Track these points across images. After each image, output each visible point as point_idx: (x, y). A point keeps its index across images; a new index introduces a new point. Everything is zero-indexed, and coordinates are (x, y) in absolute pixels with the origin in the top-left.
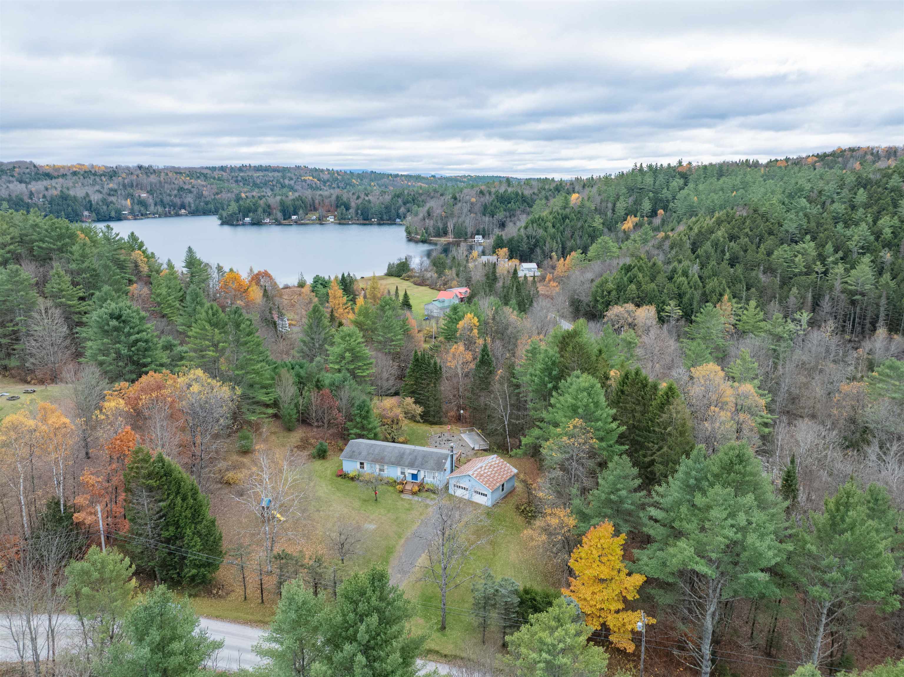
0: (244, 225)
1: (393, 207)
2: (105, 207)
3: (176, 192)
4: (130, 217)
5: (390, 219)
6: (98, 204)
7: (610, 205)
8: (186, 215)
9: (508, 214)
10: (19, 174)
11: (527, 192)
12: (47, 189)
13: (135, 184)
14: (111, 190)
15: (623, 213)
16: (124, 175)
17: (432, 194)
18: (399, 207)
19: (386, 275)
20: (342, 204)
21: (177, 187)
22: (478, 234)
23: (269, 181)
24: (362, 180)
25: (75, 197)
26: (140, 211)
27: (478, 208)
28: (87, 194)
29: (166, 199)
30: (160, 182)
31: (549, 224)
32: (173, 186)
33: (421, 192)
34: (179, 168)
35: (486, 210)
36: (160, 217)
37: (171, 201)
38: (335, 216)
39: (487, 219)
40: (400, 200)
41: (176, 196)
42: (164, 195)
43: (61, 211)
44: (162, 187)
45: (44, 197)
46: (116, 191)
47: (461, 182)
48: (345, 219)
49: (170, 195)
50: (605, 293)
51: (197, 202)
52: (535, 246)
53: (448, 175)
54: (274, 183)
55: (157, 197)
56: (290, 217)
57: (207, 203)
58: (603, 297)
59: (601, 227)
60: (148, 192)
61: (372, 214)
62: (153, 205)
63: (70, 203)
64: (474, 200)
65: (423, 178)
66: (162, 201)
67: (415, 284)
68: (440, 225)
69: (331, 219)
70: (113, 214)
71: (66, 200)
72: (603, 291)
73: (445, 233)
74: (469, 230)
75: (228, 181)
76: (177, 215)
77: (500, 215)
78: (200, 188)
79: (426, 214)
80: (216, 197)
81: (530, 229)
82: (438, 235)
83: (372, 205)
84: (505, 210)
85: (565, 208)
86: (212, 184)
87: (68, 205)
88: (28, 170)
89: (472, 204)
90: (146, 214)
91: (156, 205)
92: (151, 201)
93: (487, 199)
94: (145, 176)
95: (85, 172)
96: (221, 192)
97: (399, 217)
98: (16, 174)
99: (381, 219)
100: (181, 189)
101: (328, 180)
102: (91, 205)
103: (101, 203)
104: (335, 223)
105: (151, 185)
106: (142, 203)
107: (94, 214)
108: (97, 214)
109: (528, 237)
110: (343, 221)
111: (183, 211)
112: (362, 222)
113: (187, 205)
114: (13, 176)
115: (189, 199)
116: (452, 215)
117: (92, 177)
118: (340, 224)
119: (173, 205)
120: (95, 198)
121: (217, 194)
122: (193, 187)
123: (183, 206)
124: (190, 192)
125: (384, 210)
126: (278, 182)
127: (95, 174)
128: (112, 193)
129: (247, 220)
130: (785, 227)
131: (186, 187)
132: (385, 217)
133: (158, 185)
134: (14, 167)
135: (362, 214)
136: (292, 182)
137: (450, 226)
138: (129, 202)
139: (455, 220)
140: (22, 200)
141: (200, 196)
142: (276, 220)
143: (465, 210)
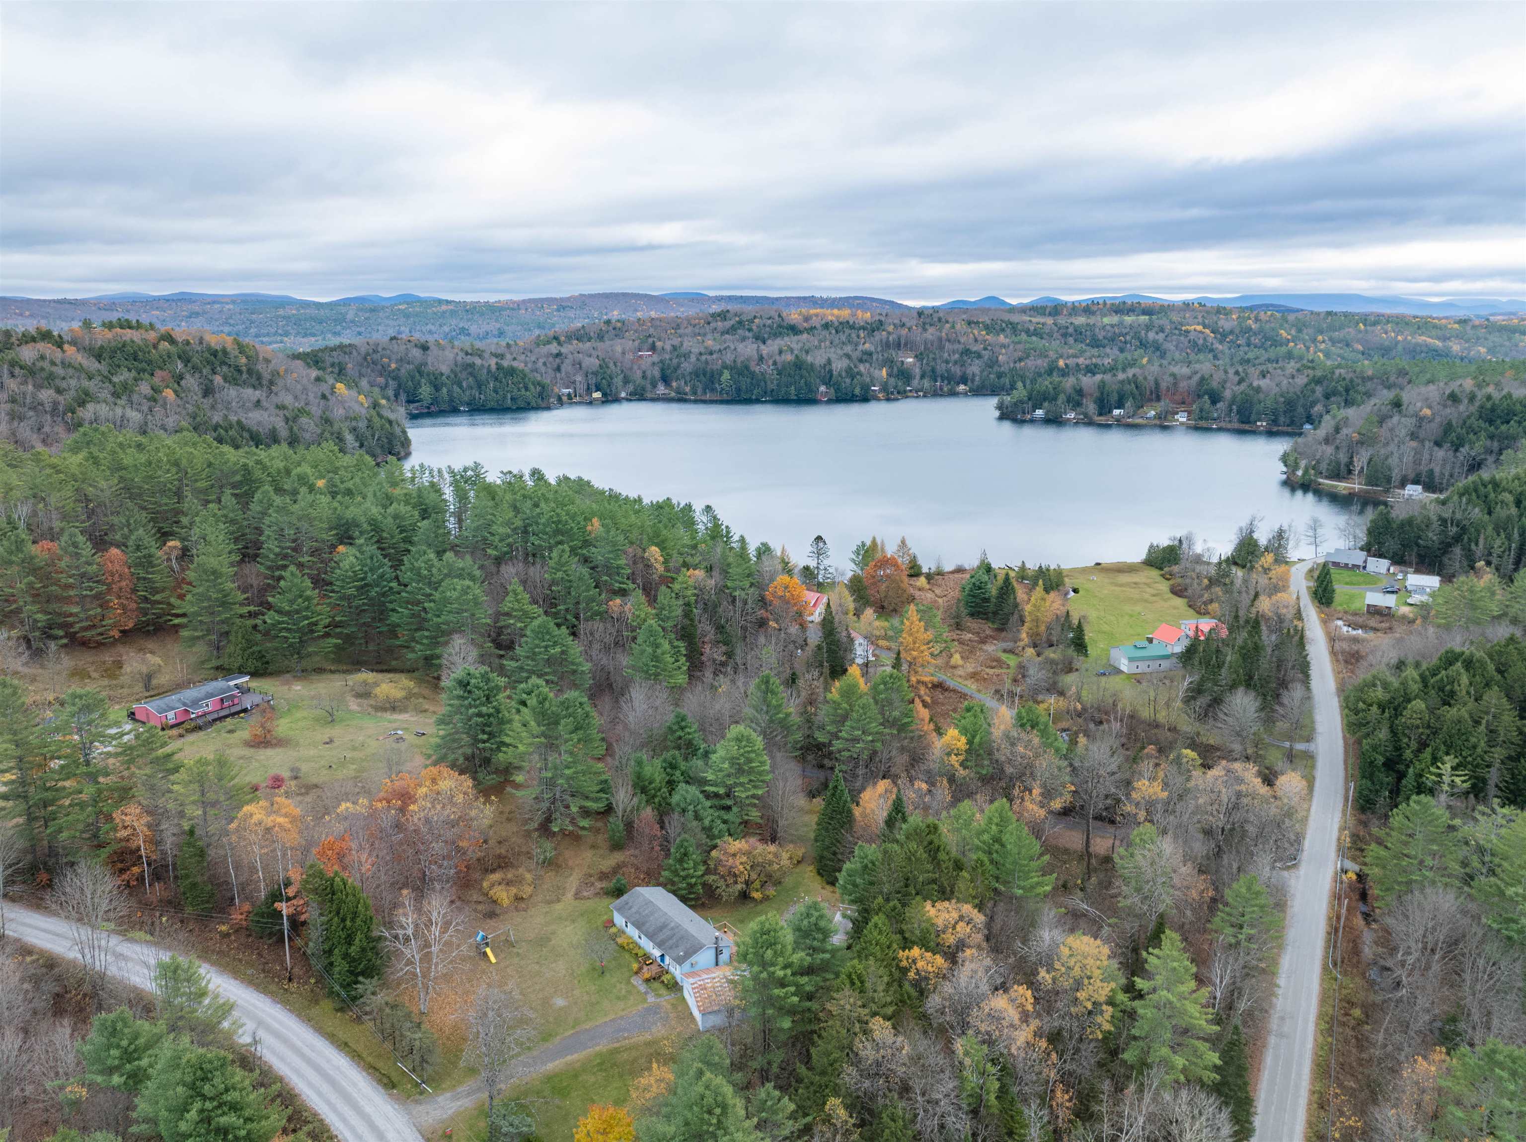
0: (1032, 421)
1: (1302, 401)
2: (848, 380)
3: (957, 356)
4: (880, 395)
5: (1292, 423)
6: (840, 375)
8: (965, 394)
10: (758, 327)
12: (781, 352)
13: (903, 342)
14: (865, 353)
16: (891, 328)
17: (1392, 379)
18: (1314, 403)
20: (1206, 393)
21: (961, 347)
22: (1415, 483)
23: (1121, 334)
24: (1300, 331)
25: (812, 365)
26: (895, 387)
27: (1431, 429)
28: (829, 362)
29: (941, 368)
30: (940, 340)
32: (957, 346)
35: (1446, 435)
36: (925, 396)
37: (948, 371)
38: (1189, 413)
39: (1443, 453)
40: (1319, 390)
41: (956, 363)
42: (939, 361)
43: (791, 384)
44: (941, 348)
45: (775, 363)
46: (870, 354)
48: (1207, 419)
49: (947, 362)
51: (985, 373)
52: (1458, 539)
54: (1128, 338)
55: (927, 364)
56: (1110, 411)
57: (1000, 376)
60: (916, 356)
61: (1259, 413)
62: (918, 377)
63: (804, 372)
64: (1426, 412)
66: (933, 370)
69: (1182, 418)
70: (857, 391)
71: (800, 369)
73: (1349, 474)
74: (1396, 475)
76: (953, 394)
78: (997, 349)
80: (1018, 365)
81: (1450, 507)
82: (1336, 475)
83: (1261, 396)
86: (1016, 344)
87: (802, 377)
88: (770, 322)
89: (1421, 419)
90: (905, 391)
91: (923, 377)
92: (917, 371)
94: (921, 329)
95: (841, 323)
96: (1028, 357)
97: (1310, 419)
98: (754, 328)
99: (1275, 422)
100: (967, 352)
101: (1232, 332)
102: (831, 376)
103: (844, 374)
104: (1189, 427)
105: (926, 343)
106: (904, 375)
107: (832, 390)
108: (837, 390)
110: (1203, 423)
111: (962, 387)
112: (1236, 425)
113: (970, 377)
114: (750, 330)
115: (975, 368)
116: (1372, 440)
117: (847, 331)
118: (1197, 428)
119: (949, 378)
120: (839, 365)
121: (1020, 360)
122: (985, 349)
123: (964, 380)
124: (980, 356)
125: (1282, 408)
126: (1137, 336)
127: (852, 327)
128: (865, 357)
129: (1039, 413)
131: (974, 349)
132: (1282, 419)
133: (936, 344)
134: (755, 317)
135: (1238, 412)
136: (1161, 336)
137: (1362, 461)
138: (884, 372)
139: (1373, 450)
140: (747, 368)
141: (993, 363)
142: (1086, 415)
143: (1403, 432)
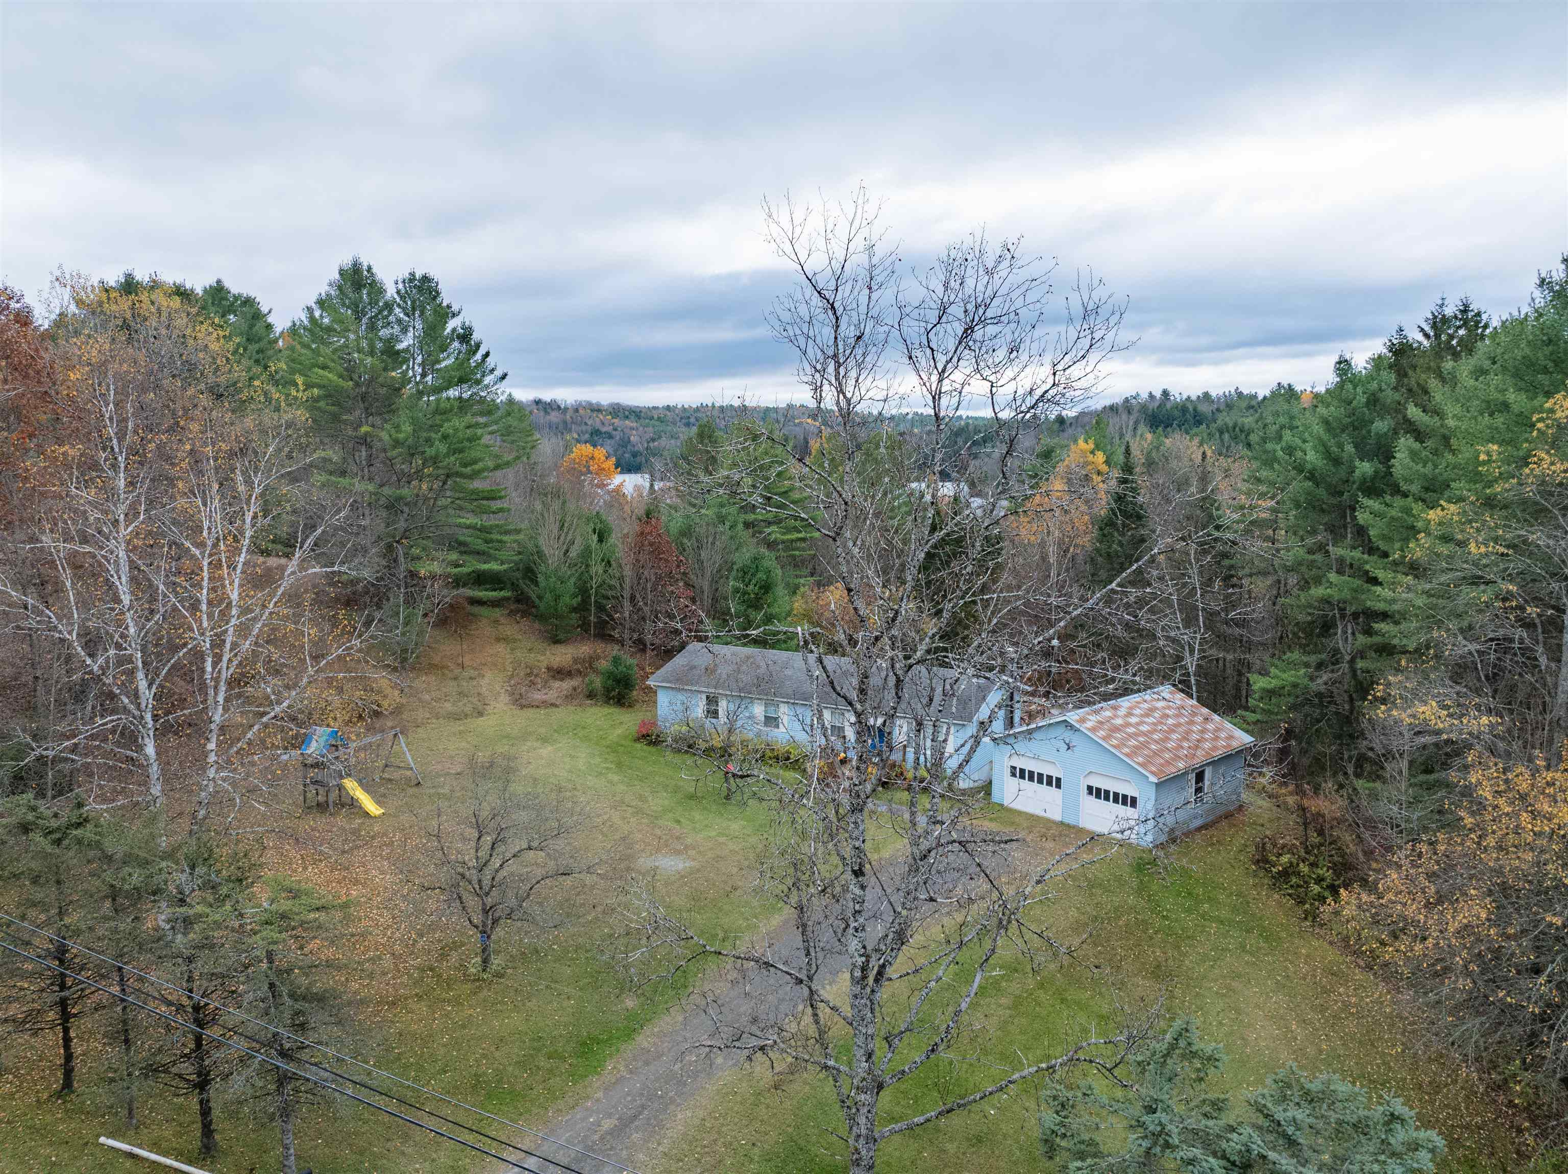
21: (589, 429)
30: (565, 422)
32: (584, 428)
34: (598, 404)
57: (635, 455)
75: (674, 423)
78: (627, 431)
80: (651, 445)
86: (647, 426)
94: (542, 413)
96: (660, 437)
100: (596, 432)
121: (653, 440)
122: (615, 430)
124: (611, 437)
131: (604, 429)
141: (625, 443)
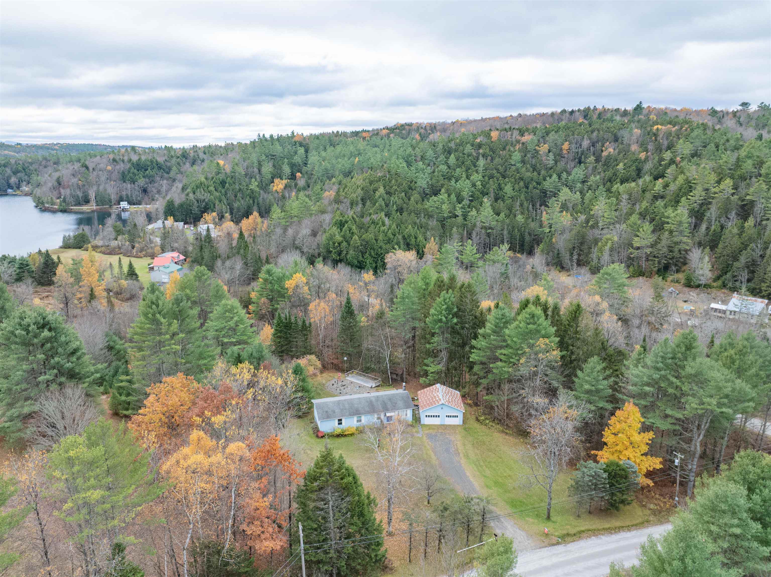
7: (256, 170)
9: (147, 180)
11: (161, 160)
15: (270, 177)
19: (61, 248)
22: (122, 201)
27: (115, 175)
31: (212, 188)
33: (30, 161)
35: (123, 177)
39: (129, 185)
47: (52, 149)
50: (336, 244)
53: (39, 143)
58: (334, 248)
59: (257, 189)
64: (109, 168)
65: (8, 146)
67: (104, 253)
68: (80, 194)
72: (334, 243)
73: (87, 201)
74: (114, 197)
77: (142, 182)
79: (56, 184)
81: (198, 194)
82: (79, 204)
84: (144, 177)
85: (218, 173)
89: (109, 171)
93: (121, 167)
109: (198, 201)
116: (90, 184)
130: (419, 184)
137: (92, 195)
139: (95, 188)
143: (103, 178)
